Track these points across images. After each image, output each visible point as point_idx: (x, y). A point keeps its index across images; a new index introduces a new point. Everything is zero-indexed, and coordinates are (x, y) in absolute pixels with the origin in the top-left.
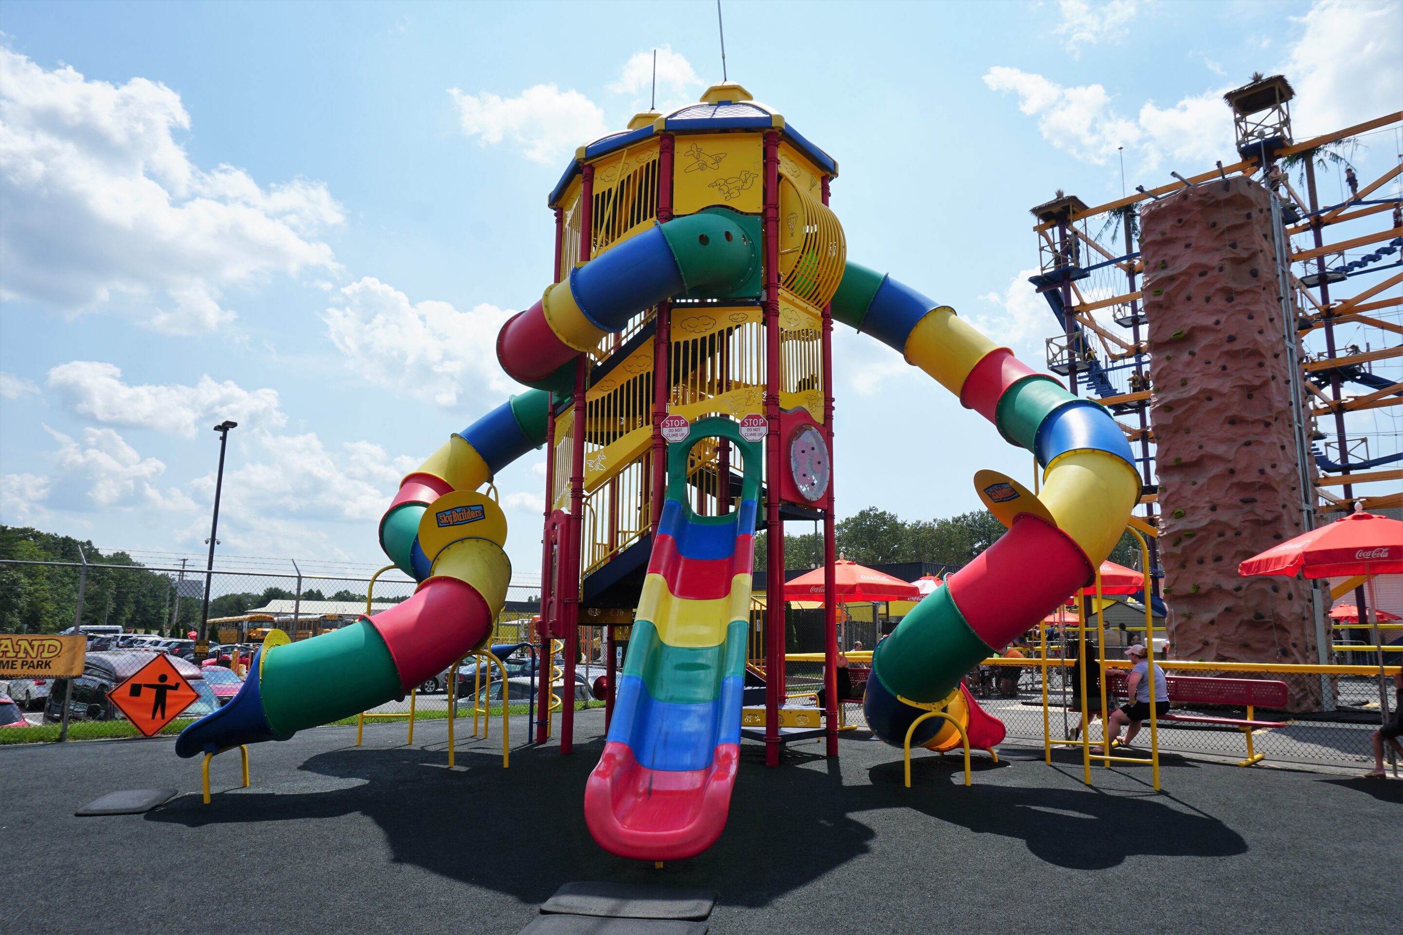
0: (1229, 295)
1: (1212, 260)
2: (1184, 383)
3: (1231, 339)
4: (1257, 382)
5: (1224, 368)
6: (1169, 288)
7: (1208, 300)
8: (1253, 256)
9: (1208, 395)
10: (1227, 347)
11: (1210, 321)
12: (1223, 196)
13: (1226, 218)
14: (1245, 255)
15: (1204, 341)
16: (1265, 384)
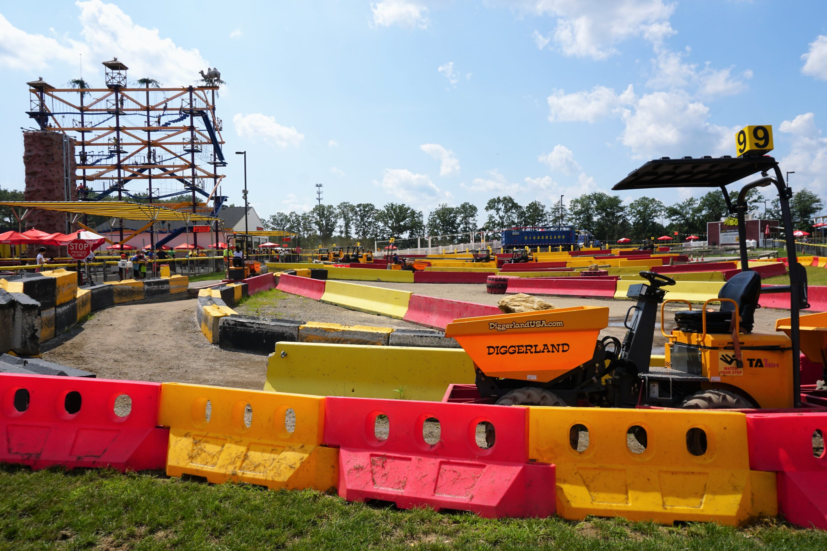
0: (46, 164)
1: (42, 153)
2: (33, 186)
3: (45, 176)
4: (52, 189)
5: (43, 184)
6: (30, 159)
7: (40, 164)
8: (53, 155)
9: (39, 191)
10: (44, 178)
11: (40, 170)
12: (45, 137)
13: (46, 143)
14: (51, 154)
15: (39, 175)
16: (54, 190)
